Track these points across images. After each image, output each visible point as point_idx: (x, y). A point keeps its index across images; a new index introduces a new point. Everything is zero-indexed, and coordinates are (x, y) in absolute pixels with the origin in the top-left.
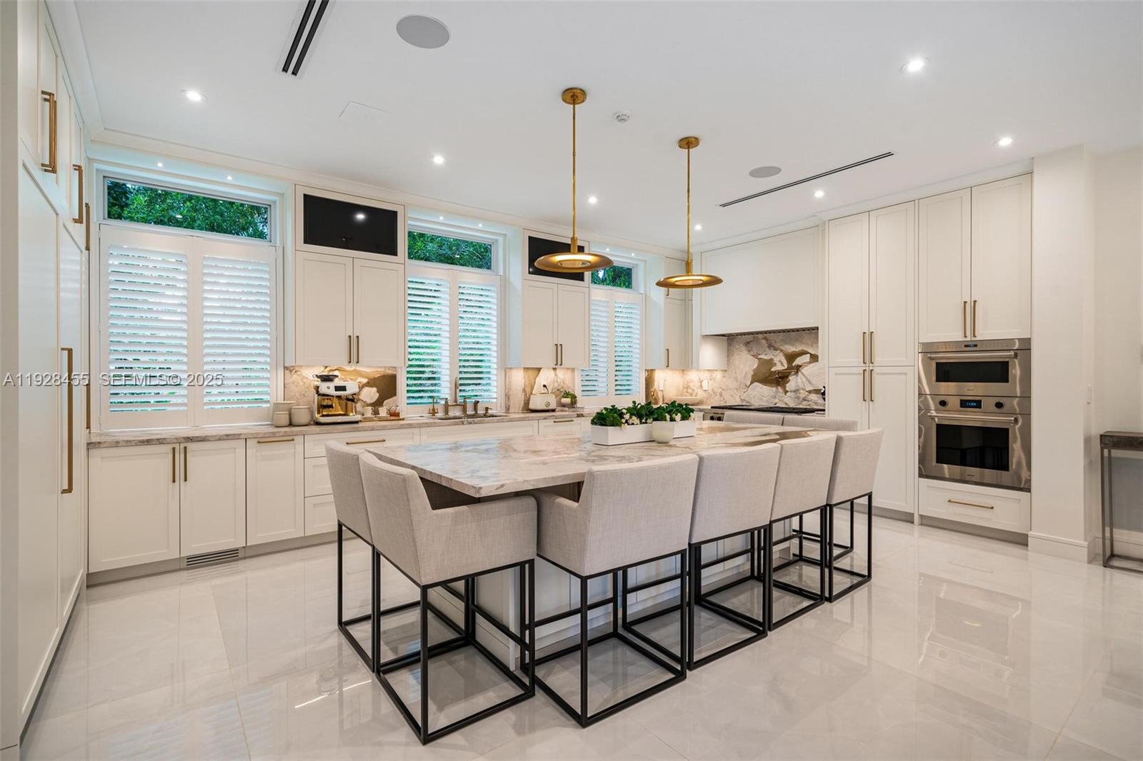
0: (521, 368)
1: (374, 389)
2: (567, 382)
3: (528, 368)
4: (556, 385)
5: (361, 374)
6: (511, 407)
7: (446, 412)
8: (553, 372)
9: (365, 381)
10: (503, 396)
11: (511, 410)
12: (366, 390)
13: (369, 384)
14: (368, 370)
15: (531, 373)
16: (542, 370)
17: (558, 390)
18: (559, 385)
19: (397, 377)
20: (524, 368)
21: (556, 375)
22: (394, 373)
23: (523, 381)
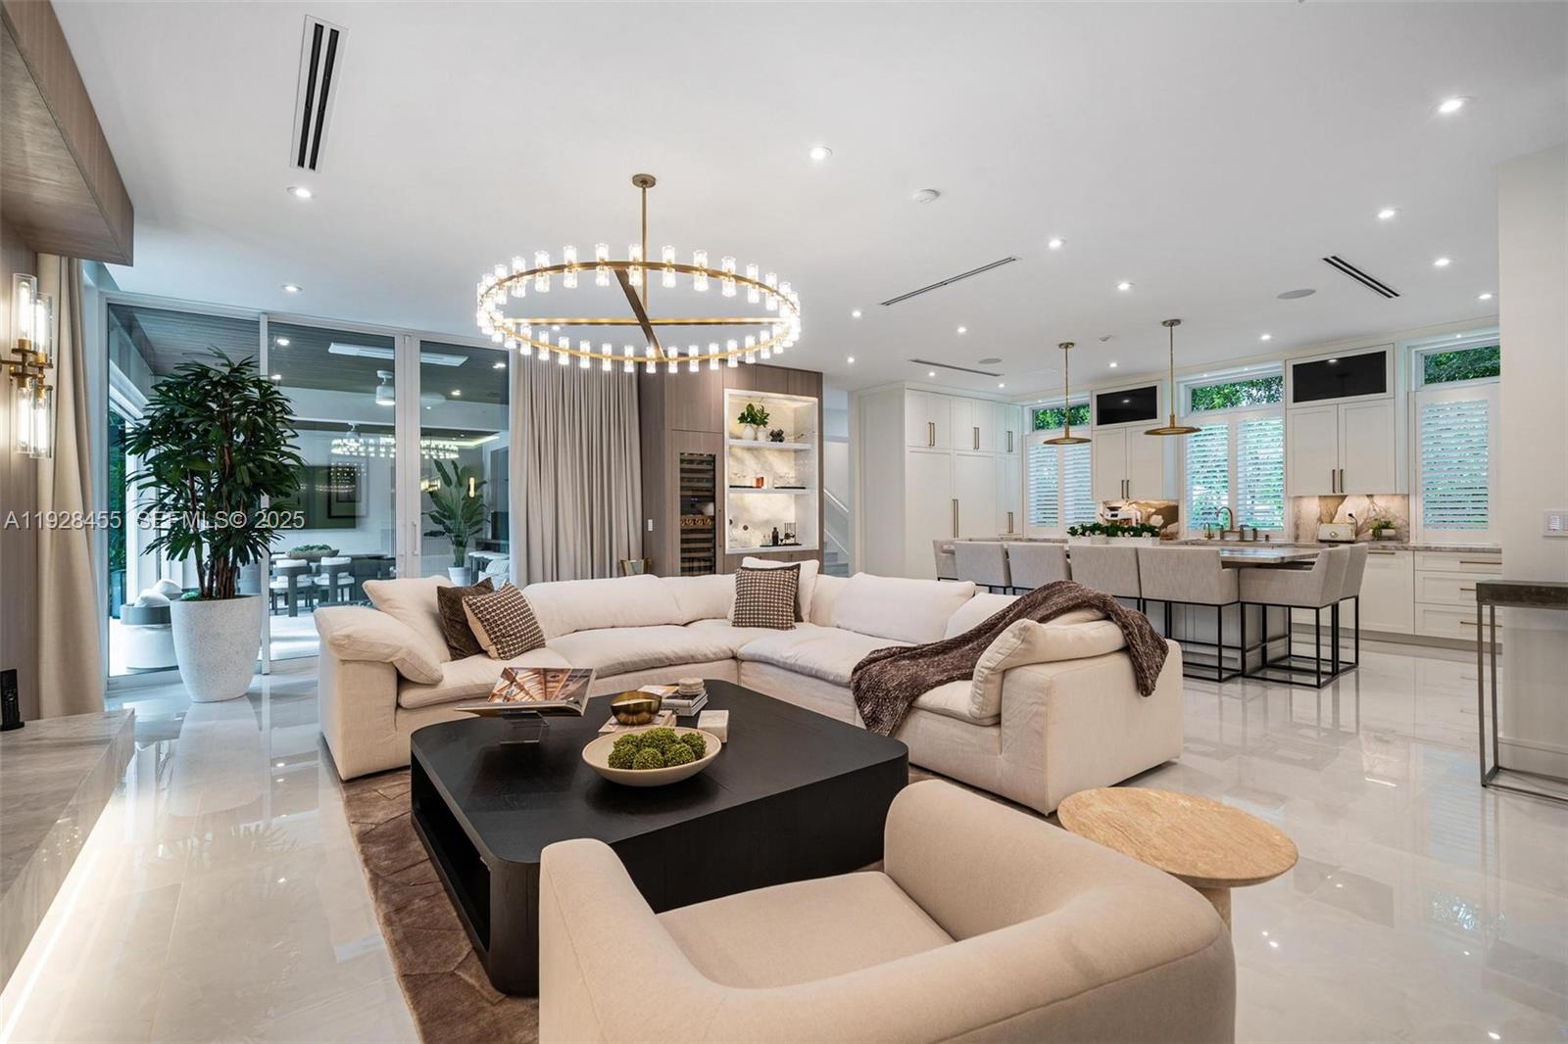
0: (1314, 496)
1: (1160, 517)
2: (1392, 510)
3: (1325, 497)
4: (1373, 514)
5: (1150, 506)
6: (1301, 536)
7: (1222, 536)
8: (1367, 501)
9: (1153, 510)
10: (1292, 525)
11: (1302, 542)
12: (1154, 517)
13: (1155, 513)
14: (1155, 502)
15: (1331, 503)
16: (1347, 499)
17: (1376, 520)
18: (1377, 514)
19: (1180, 508)
20: (1320, 497)
21: (1373, 502)
22: (1176, 504)
23: (1319, 509)
